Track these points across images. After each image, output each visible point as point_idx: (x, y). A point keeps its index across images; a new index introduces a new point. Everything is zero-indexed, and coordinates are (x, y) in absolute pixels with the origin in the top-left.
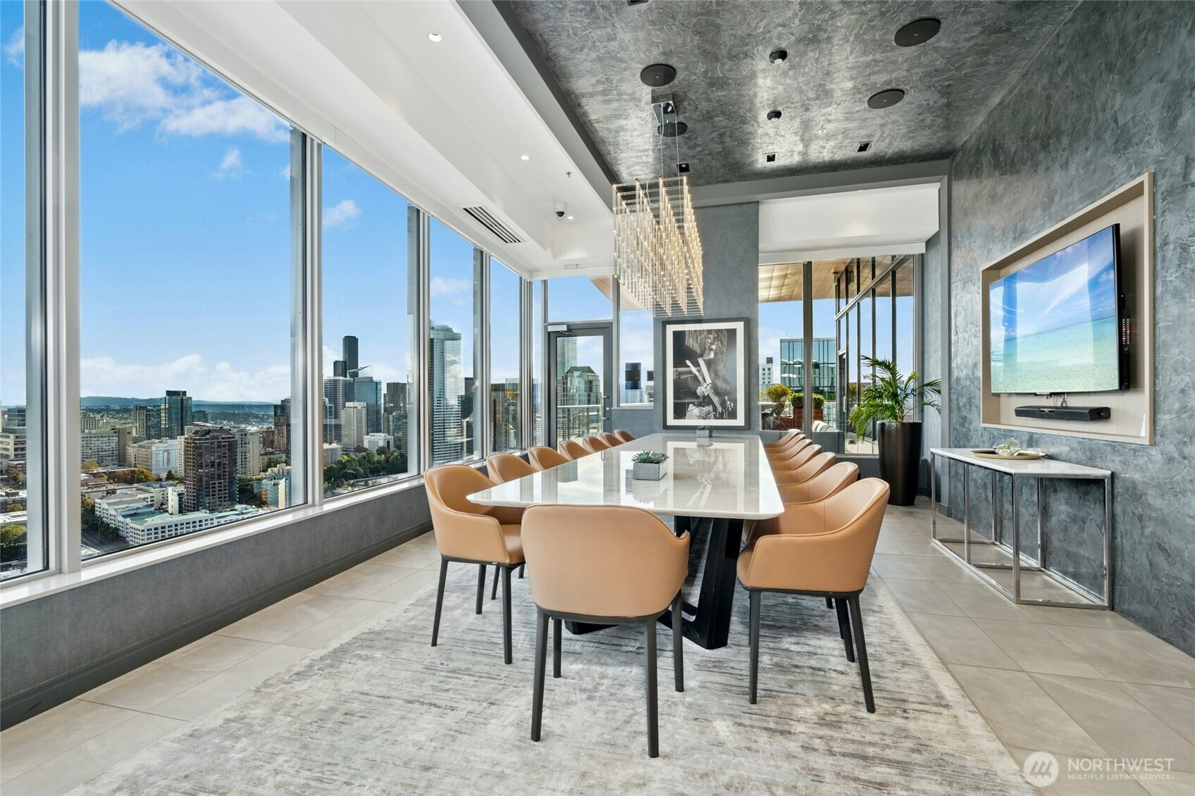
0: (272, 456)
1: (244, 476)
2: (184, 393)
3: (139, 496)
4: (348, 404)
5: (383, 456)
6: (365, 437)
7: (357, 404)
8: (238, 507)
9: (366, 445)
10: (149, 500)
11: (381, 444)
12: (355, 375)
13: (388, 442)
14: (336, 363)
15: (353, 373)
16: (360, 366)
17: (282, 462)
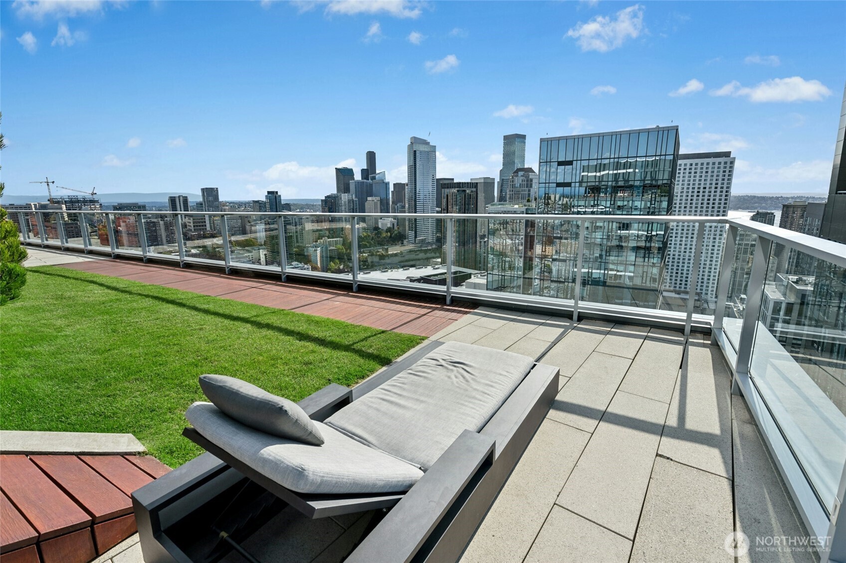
0: (321, 232)
1: (301, 245)
2: (277, 192)
3: (246, 255)
4: (369, 199)
5: (389, 233)
6: (379, 220)
7: (374, 198)
8: (294, 263)
9: (380, 226)
10: (251, 257)
11: (389, 225)
12: (374, 178)
13: (393, 224)
14: (363, 170)
15: (373, 177)
16: (377, 172)
17: (326, 236)
